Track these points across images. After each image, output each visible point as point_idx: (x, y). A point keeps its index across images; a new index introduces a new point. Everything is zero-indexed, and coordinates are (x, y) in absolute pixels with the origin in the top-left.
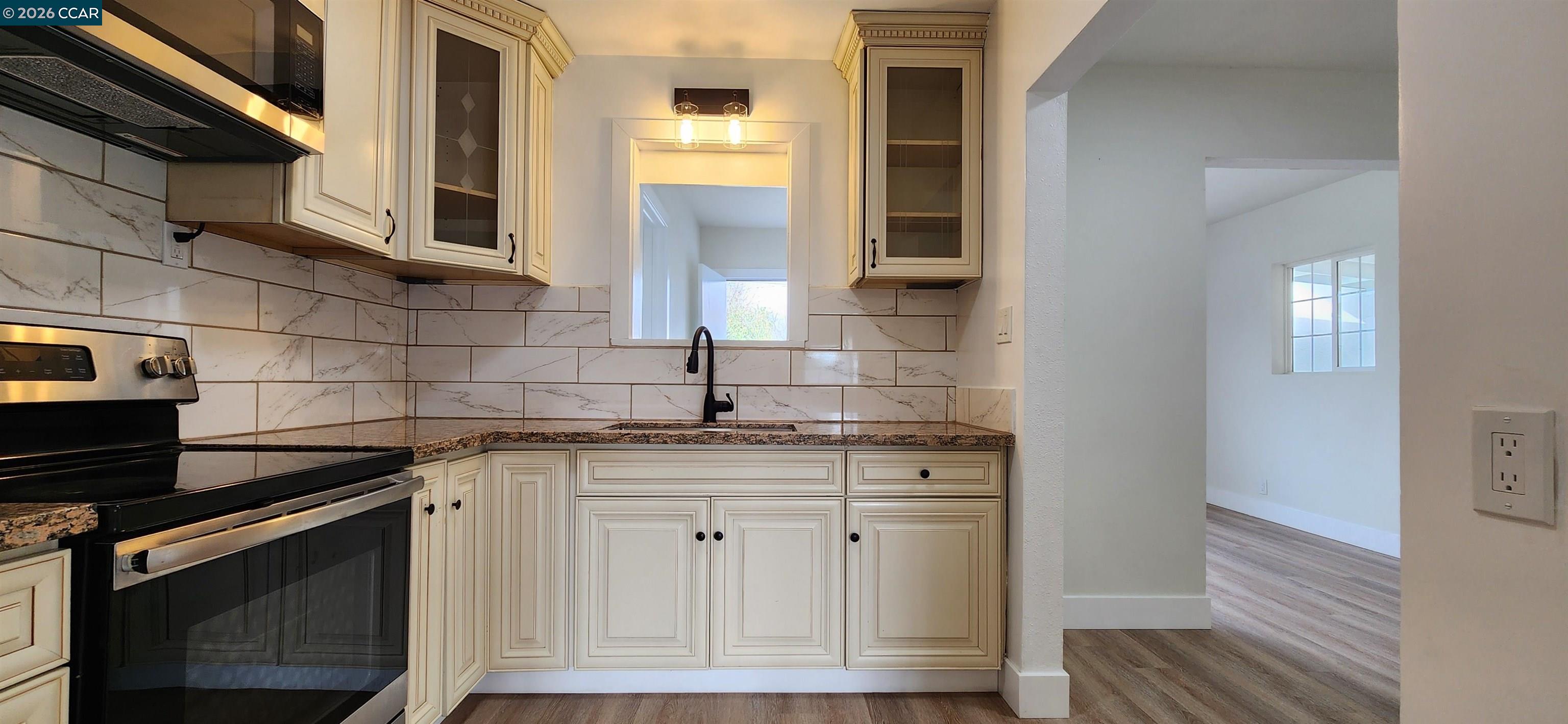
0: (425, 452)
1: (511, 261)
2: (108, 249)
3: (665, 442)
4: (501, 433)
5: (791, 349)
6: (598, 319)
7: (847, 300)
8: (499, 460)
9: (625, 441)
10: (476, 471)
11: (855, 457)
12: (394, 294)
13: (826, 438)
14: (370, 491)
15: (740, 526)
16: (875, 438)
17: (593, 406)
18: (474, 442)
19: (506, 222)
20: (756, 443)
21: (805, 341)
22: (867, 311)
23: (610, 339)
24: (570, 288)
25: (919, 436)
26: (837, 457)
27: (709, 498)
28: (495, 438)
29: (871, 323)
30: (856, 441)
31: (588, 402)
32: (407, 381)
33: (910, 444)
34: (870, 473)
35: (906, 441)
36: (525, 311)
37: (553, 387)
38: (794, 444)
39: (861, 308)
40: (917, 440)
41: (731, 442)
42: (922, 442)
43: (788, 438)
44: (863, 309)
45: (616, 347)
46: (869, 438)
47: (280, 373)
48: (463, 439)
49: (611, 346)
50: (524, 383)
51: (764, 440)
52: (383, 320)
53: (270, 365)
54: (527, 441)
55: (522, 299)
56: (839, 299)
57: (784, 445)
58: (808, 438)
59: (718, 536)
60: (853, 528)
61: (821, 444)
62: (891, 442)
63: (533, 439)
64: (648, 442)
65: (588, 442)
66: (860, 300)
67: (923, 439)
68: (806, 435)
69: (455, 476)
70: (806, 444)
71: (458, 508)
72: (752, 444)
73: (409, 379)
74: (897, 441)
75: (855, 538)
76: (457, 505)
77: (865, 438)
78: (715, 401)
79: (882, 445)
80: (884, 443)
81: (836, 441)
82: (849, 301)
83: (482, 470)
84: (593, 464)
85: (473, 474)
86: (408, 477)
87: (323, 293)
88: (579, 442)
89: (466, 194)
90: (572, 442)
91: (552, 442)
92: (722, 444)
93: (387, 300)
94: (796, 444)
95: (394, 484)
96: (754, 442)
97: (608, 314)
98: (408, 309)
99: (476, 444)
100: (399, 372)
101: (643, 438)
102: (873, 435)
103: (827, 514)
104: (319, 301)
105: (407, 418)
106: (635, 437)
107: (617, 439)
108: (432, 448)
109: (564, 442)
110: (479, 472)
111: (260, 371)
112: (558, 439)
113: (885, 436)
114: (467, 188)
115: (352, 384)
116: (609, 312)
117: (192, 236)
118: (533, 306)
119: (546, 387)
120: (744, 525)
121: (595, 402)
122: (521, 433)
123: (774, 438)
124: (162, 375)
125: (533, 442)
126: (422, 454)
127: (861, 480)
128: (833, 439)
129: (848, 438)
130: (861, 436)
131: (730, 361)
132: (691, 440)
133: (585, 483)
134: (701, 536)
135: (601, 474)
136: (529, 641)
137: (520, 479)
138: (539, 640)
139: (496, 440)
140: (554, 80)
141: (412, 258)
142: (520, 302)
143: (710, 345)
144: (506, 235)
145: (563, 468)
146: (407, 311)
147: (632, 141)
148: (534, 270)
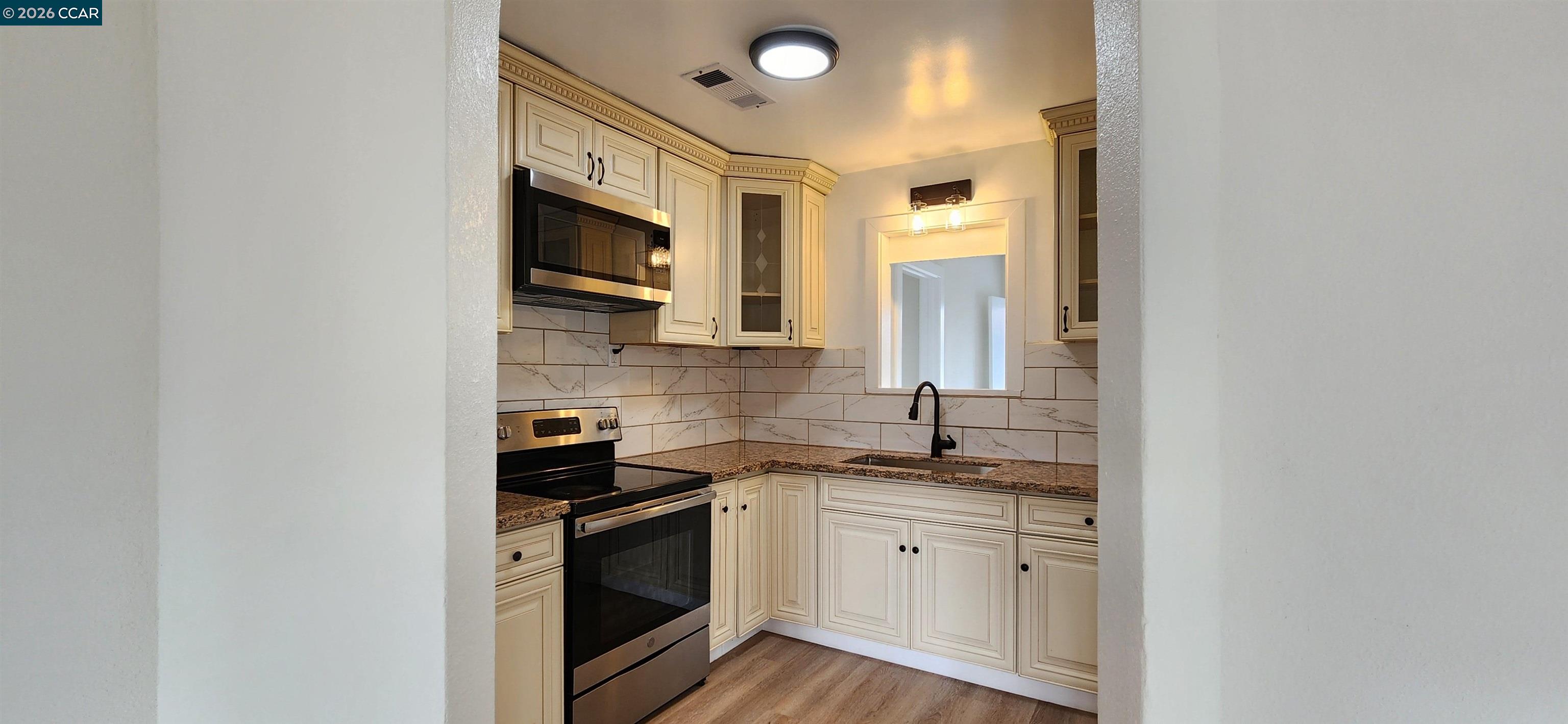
0: (720, 476)
1: (790, 339)
2: (587, 364)
3: (877, 476)
4: (775, 461)
5: (1009, 398)
6: (857, 373)
7: (1062, 354)
8: (776, 478)
9: (850, 473)
10: (760, 486)
11: (1025, 501)
12: (731, 359)
13: (998, 483)
14: (685, 499)
15: (933, 545)
16: (1040, 487)
18: (755, 468)
19: (787, 312)
20: (942, 483)
21: (1022, 391)
22: (1080, 363)
23: (865, 388)
24: (838, 349)
25: (1082, 488)
26: (1010, 499)
27: (909, 521)
28: (771, 465)
29: (1085, 374)
30: (1024, 488)
31: (850, 435)
32: (740, 416)
33: (1073, 494)
34: (1038, 516)
35: (1069, 491)
36: (809, 368)
37: (827, 423)
38: (972, 486)
39: (1074, 361)
40: (1080, 492)
41: (924, 480)
42: (1084, 494)
43: (967, 481)
44: (1077, 362)
45: (870, 394)
46: (1035, 486)
47: (663, 418)
48: (747, 466)
49: (866, 394)
50: (808, 419)
51: (948, 481)
52: (723, 377)
53: (658, 414)
54: (790, 468)
55: (807, 358)
56: (1053, 353)
57: (964, 486)
58: (983, 482)
59: (915, 550)
60: (1025, 559)
61: (994, 488)
62: (1055, 491)
63: (794, 467)
64: (865, 475)
65: (826, 472)
66: (1073, 353)
67: (1086, 492)
68: (982, 480)
69: (744, 489)
70: (981, 486)
71: (745, 509)
72: (939, 482)
73: (741, 415)
74: (1060, 491)
75: (1025, 568)
76: (745, 507)
77: (1032, 486)
78: (940, 440)
79: (1047, 493)
80: (1049, 492)
81: (1006, 486)
82: (1062, 355)
83: (765, 484)
84: (831, 487)
85: (759, 487)
86: (709, 490)
87: (686, 367)
88: (821, 471)
89: (760, 296)
90: (816, 471)
91: (805, 470)
92: (917, 481)
93: (726, 364)
94: (973, 486)
95: (700, 495)
96: (941, 482)
97: (863, 369)
98: (740, 367)
99: (757, 469)
100: (735, 410)
101: (862, 472)
102: (1039, 483)
103: (1001, 545)
104: (684, 372)
105: (740, 441)
106: (857, 471)
107: (844, 471)
108: (725, 473)
109: (812, 470)
110: (762, 487)
111: (653, 418)
112: (808, 468)
113: (1050, 485)
114: (761, 293)
115: (704, 421)
116: (864, 367)
117: (620, 350)
118: (814, 363)
119: (822, 423)
120: (936, 545)
121: (855, 436)
122: (786, 462)
123: (956, 480)
124: (606, 429)
125: (793, 469)
126: (718, 477)
127: (1031, 521)
128: (1004, 484)
129: (1017, 485)
130: (1028, 484)
131: (956, 407)
132: (894, 476)
133: (826, 501)
134: (902, 549)
135: (836, 494)
136: (794, 603)
137: (789, 492)
138: (799, 602)
139: (772, 466)
140: (825, 197)
141: (729, 344)
142: (806, 361)
143: (936, 395)
144: (787, 321)
145: (813, 487)
146: (739, 368)
147: (879, 234)
148: (806, 343)
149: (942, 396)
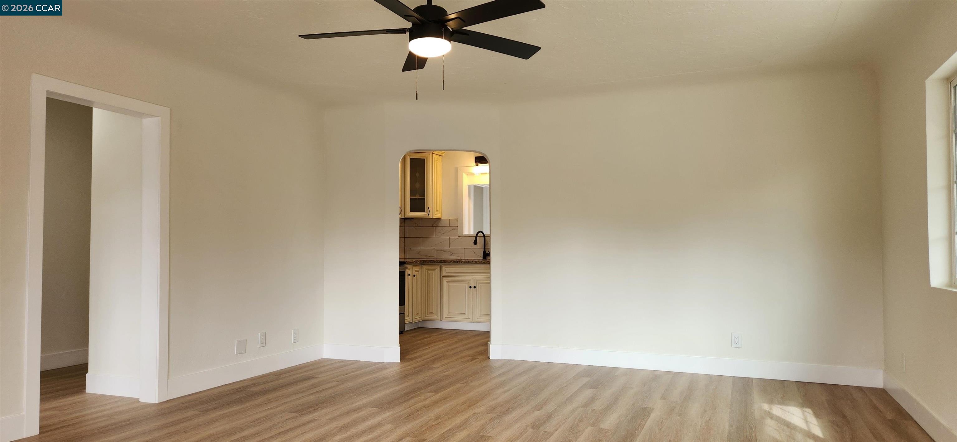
1: (429, 215)
3: (462, 263)
4: (425, 260)
6: (455, 228)
8: (425, 267)
9: (452, 262)
17: (454, 255)
19: (428, 204)
23: (458, 235)
24: (447, 219)
27: (472, 277)
31: (452, 254)
36: (435, 227)
37: (443, 249)
41: (477, 263)
45: (460, 237)
49: (458, 237)
50: (435, 248)
54: (430, 263)
59: (475, 287)
63: (432, 262)
64: (458, 263)
65: (444, 263)
69: (414, 269)
72: (482, 263)
73: (405, 247)
76: (415, 276)
78: (486, 253)
84: (446, 268)
88: (442, 263)
90: (440, 263)
92: (475, 263)
99: (418, 263)
101: (456, 262)
106: (454, 262)
107: (450, 262)
108: (409, 262)
110: (420, 269)
112: (437, 262)
114: (418, 197)
116: (458, 226)
118: (437, 225)
119: (440, 249)
120: (481, 285)
121: (454, 254)
122: (429, 260)
132: (467, 262)
133: (444, 273)
134: (470, 287)
135: (447, 271)
136: (432, 313)
137: (429, 272)
138: (434, 313)
139: (424, 262)
140: (442, 157)
141: (405, 217)
142: (434, 224)
143: (484, 236)
144: (427, 208)
145: (439, 269)
146: (404, 228)
147: (463, 173)
148: (435, 216)
149: (487, 237)
